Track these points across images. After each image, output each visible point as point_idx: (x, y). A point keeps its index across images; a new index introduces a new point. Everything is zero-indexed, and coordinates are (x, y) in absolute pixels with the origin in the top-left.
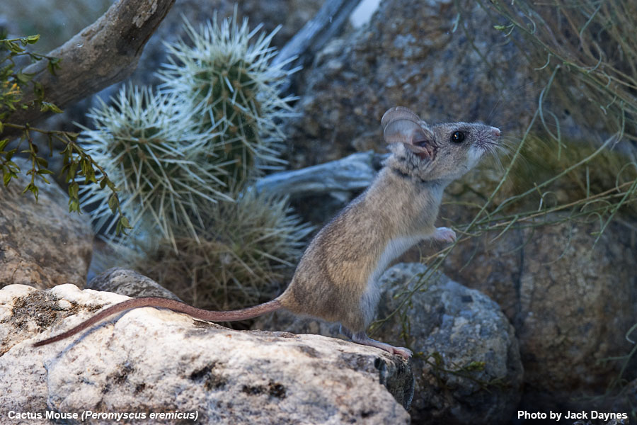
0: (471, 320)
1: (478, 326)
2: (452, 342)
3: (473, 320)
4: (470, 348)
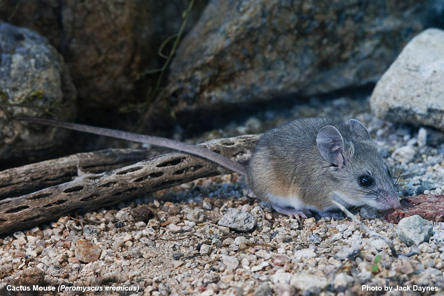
0: (26, 56)
1: (33, 61)
2: (13, 77)
3: (28, 55)
4: (29, 80)
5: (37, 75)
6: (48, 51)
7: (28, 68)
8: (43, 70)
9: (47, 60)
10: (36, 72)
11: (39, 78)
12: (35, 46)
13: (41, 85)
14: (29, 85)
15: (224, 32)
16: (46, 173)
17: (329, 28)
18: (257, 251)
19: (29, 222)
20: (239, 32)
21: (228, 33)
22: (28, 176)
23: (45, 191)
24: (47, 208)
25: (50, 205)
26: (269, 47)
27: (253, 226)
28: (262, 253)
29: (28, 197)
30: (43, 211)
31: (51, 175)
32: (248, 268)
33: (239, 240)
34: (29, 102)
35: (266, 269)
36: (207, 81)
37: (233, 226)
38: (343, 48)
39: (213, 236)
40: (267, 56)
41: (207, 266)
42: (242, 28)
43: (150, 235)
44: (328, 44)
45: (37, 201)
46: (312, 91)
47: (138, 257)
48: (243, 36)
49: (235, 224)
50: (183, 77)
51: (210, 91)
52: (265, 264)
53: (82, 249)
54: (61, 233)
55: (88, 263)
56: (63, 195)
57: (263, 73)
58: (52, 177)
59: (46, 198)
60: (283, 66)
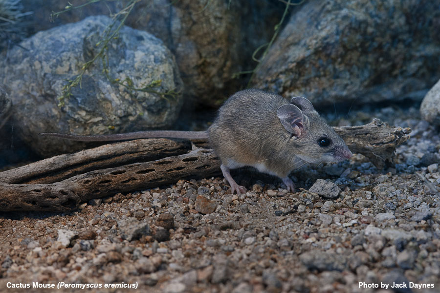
0: (146, 53)
1: (152, 57)
2: (136, 68)
3: (147, 52)
4: (150, 72)
5: (156, 68)
6: (164, 50)
7: (149, 62)
8: (160, 65)
9: (164, 57)
10: (155, 66)
11: (158, 70)
12: (153, 45)
13: (159, 76)
14: (150, 75)
15: (305, 44)
16: (166, 145)
17: (385, 49)
18: (344, 212)
19: (154, 182)
20: (318, 45)
21: (309, 46)
22: (151, 146)
23: (167, 159)
24: (169, 172)
25: (171, 170)
26: (339, 60)
27: (338, 194)
28: (348, 213)
29: (154, 163)
30: (166, 174)
31: (169, 146)
32: (339, 224)
33: (328, 204)
34: (150, 89)
35: (355, 225)
36: (289, 83)
37: (322, 193)
38: (394, 67)
39: (306, 200)
40: (337, 67)
41: (306, 221)
42: (320, 42)
43: (253, 197)
44: (382, 62)
45: (161, 166)
46: (367, 99)
47: (246, 212)
48: (320, 49)
49: (323, 192)
50: (270, 79)
51: (290, 91)
52: (354, 221)
53: (201, 203)
54: (179, 192)
55: (205, 214)
56: (182, 164)
57: (333, 80)
58: (170, 148)
59: (169, 164)
60: (348, 76)
